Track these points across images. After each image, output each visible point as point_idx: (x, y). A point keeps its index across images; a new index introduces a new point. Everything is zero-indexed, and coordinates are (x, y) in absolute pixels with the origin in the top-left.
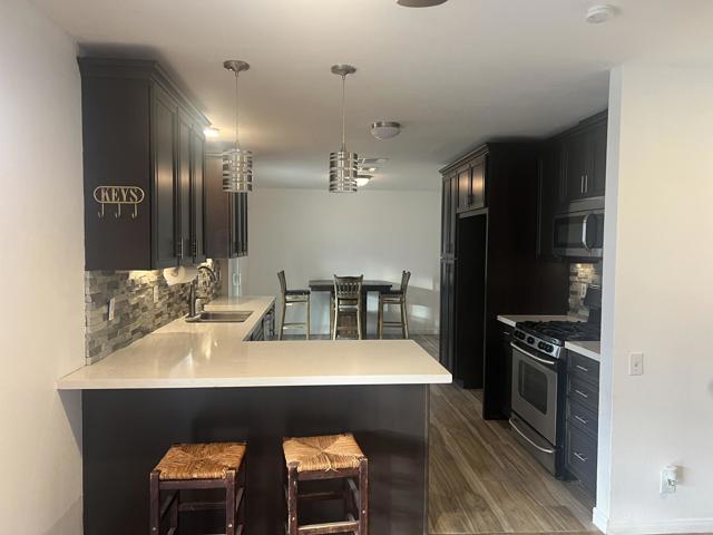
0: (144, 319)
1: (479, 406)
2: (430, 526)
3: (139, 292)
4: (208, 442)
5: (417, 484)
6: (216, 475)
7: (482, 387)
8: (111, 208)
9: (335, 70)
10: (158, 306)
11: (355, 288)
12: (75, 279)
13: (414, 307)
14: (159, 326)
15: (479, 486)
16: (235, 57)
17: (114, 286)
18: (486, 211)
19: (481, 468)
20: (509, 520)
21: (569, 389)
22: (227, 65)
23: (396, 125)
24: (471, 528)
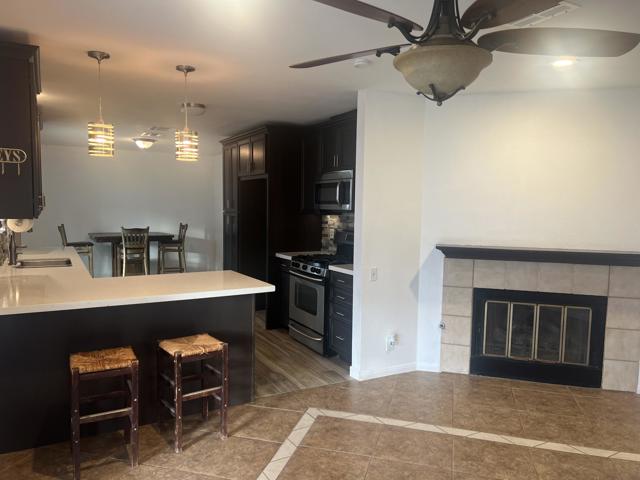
6: (124, 365)
9: (179, 68)
11: (142, 238)
13: (189, 254)
15: (277, 368)
18: (266, 176)
21: (331, 296)
22: (91, 54)
23: (202, 106)
24: (280, 391)
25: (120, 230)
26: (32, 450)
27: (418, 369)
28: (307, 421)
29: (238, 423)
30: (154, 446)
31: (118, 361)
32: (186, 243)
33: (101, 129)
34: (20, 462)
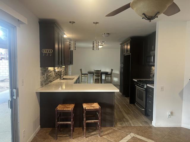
0: (51, 79)
1: (128, 101)
2: (115, 124)
3: (50, 73)
4: (67, 104)
5: (112, 114)
6: (69, 109)
7: (129, 97)
8: (46, 54)
9: (94, 23)
10: (54, 76)
11: (99, 73)
12: (38, 69)
14: (54, 80)
15: (127, 117)
16: (72, 21)
17: (45, 71)
18: (130, 54)
19: (128, 114)
20: (132, 123)
21: (148, 95)
22: (70, 22)
23: (108, 34)
24: (124, 125)
25: (93, 71)
26: (52, 128)
28: (128, 137)
29: (106, 133)
30: (80, 134)
34: (47, 131)
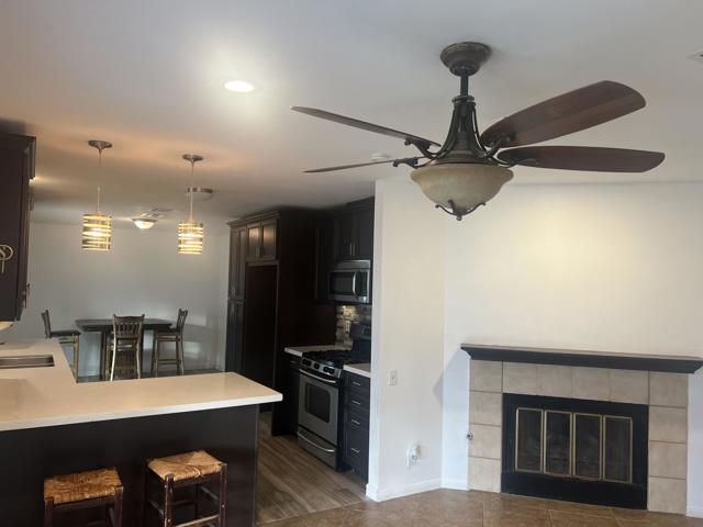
4: (80, 472)
5: (248, 486)
6: (106, 493)
9: (186, 157)
11: (136, 327)
13: (187, 343)
15: (283, 486)
19: (281, 473)
21: (346, 401)
22: (92, 143)
23: (210, 191)
24: (285, 515)
25: (111, 317)
27: (443, 486)
31: (100, 487)
32: (185, 332)
33: (98, 222)
